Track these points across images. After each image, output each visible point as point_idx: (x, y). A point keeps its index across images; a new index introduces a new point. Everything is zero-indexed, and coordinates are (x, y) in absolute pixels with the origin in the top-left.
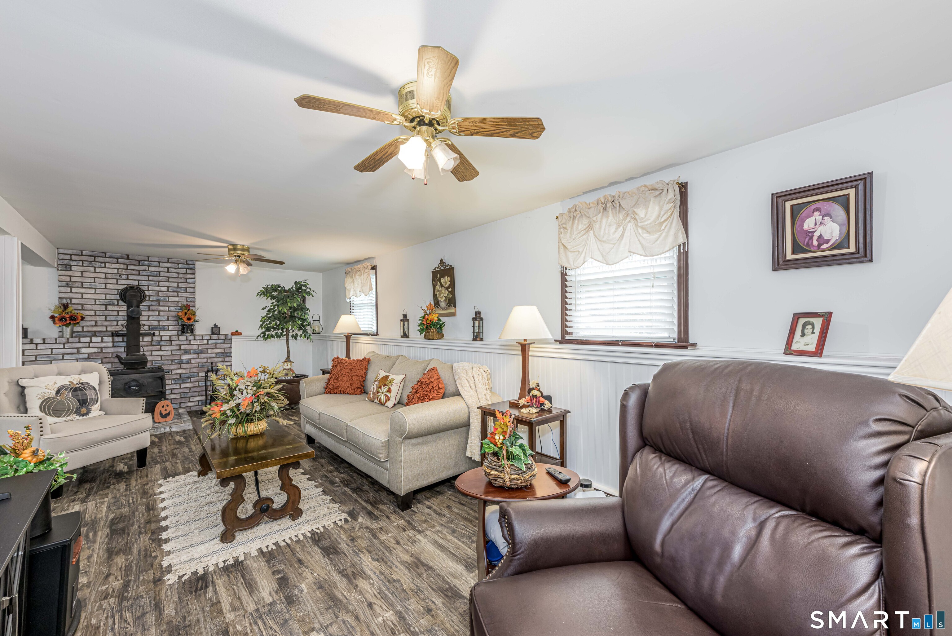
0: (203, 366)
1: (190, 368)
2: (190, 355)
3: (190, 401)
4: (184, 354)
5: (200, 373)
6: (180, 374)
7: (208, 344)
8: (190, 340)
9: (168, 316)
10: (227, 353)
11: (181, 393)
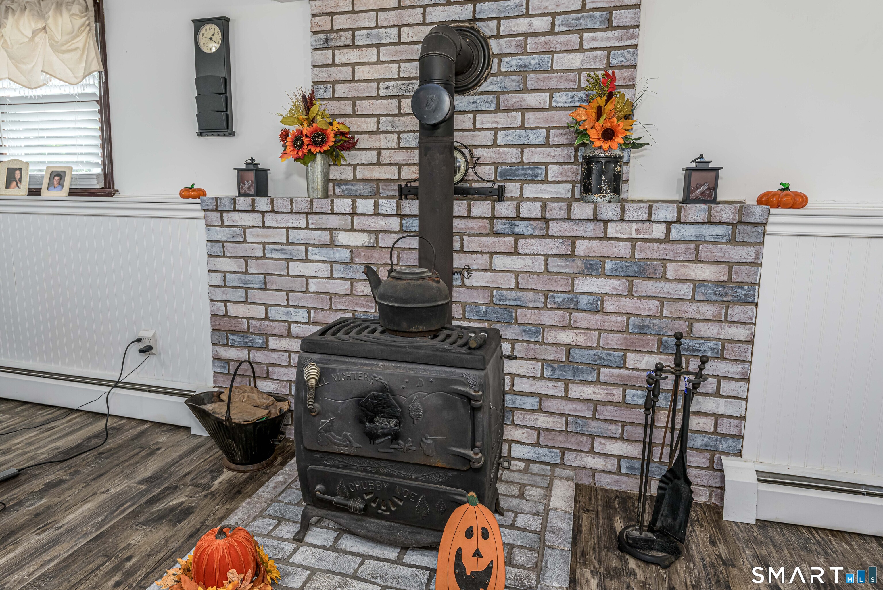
0: (642, 330)
1: (600, 330)
2: (601, 281)
3: (591, 451)
4: (583, 274)
5: (630, 356)
6: (569, 348)
7: (667, 239)
8: (606, 222)
9: (548, 129)
10: (741, 285)
11: (567, 416)
